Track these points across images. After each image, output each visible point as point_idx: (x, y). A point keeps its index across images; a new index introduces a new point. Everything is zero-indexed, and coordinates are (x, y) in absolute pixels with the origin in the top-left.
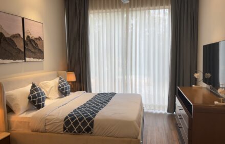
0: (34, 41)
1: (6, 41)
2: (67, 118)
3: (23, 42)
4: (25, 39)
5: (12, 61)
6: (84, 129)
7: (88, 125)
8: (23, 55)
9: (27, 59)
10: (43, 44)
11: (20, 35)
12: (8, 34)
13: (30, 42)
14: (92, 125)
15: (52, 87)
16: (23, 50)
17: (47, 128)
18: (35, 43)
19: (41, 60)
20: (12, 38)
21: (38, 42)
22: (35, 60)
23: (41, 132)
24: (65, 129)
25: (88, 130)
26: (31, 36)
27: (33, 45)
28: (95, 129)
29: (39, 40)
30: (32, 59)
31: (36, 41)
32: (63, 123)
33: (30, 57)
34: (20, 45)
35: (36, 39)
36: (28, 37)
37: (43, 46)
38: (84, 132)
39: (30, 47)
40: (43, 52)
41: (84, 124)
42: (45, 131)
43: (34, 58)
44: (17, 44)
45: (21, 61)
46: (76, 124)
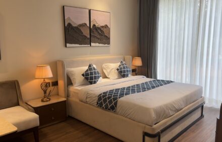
0: (100, 29)
1: (74, 30)
2: (101, 94)
3: (89, 30)
4: (91, 27)
5: (78, 45)
6: (109, 107)
7: (113, 104)
8: (89, 41)
9: (92, 44)
10: (110, 31)
11: (86, 24)
12: (75, 24)
13: (96, 29)
14: (116, 104)
15: (113, 69)
16: (89, 37)
17: (88, 100)
18: (101, 31)
19: (106, 45)
20: (79, 27)
21: (104, 30)
22: (101, 45)
23: (84, 102)
24: (98, 103)
25: (113, 108)
26: (97, 25)
27: (98, 32)
28: (118, 109)
29: (106, 27)
30: (97, 44)
31: (102, 29)
32: (97, 98)
33: (95, 42)
34: (86, 33)
35: (103, 27)
36: (94, 25)
37: (109, 33)
38: (109, 109)
39: (96, 34)
40: (109, 38)
41: (110, 102)
42: (86, 102)
43: (99, 43)
44: (83, 31)
45: (87, 45)
46: (105, 101)
